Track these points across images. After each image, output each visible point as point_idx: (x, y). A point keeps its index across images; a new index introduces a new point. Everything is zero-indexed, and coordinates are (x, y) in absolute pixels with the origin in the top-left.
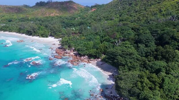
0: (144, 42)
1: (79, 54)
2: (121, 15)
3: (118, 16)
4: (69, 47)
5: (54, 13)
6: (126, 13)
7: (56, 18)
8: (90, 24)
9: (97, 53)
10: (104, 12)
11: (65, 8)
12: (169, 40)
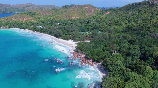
0: (132, 55)
1: (87, 58)
2: (130, 21)
3: (127, 22)
4: (81, 51)
5: (75, 16)
6: (134, 20)
7: (76, 20)
8: (101, 28)
9: (98, 59)
10: (116, 16)
11: (84, 11)
12: (149, 56)
